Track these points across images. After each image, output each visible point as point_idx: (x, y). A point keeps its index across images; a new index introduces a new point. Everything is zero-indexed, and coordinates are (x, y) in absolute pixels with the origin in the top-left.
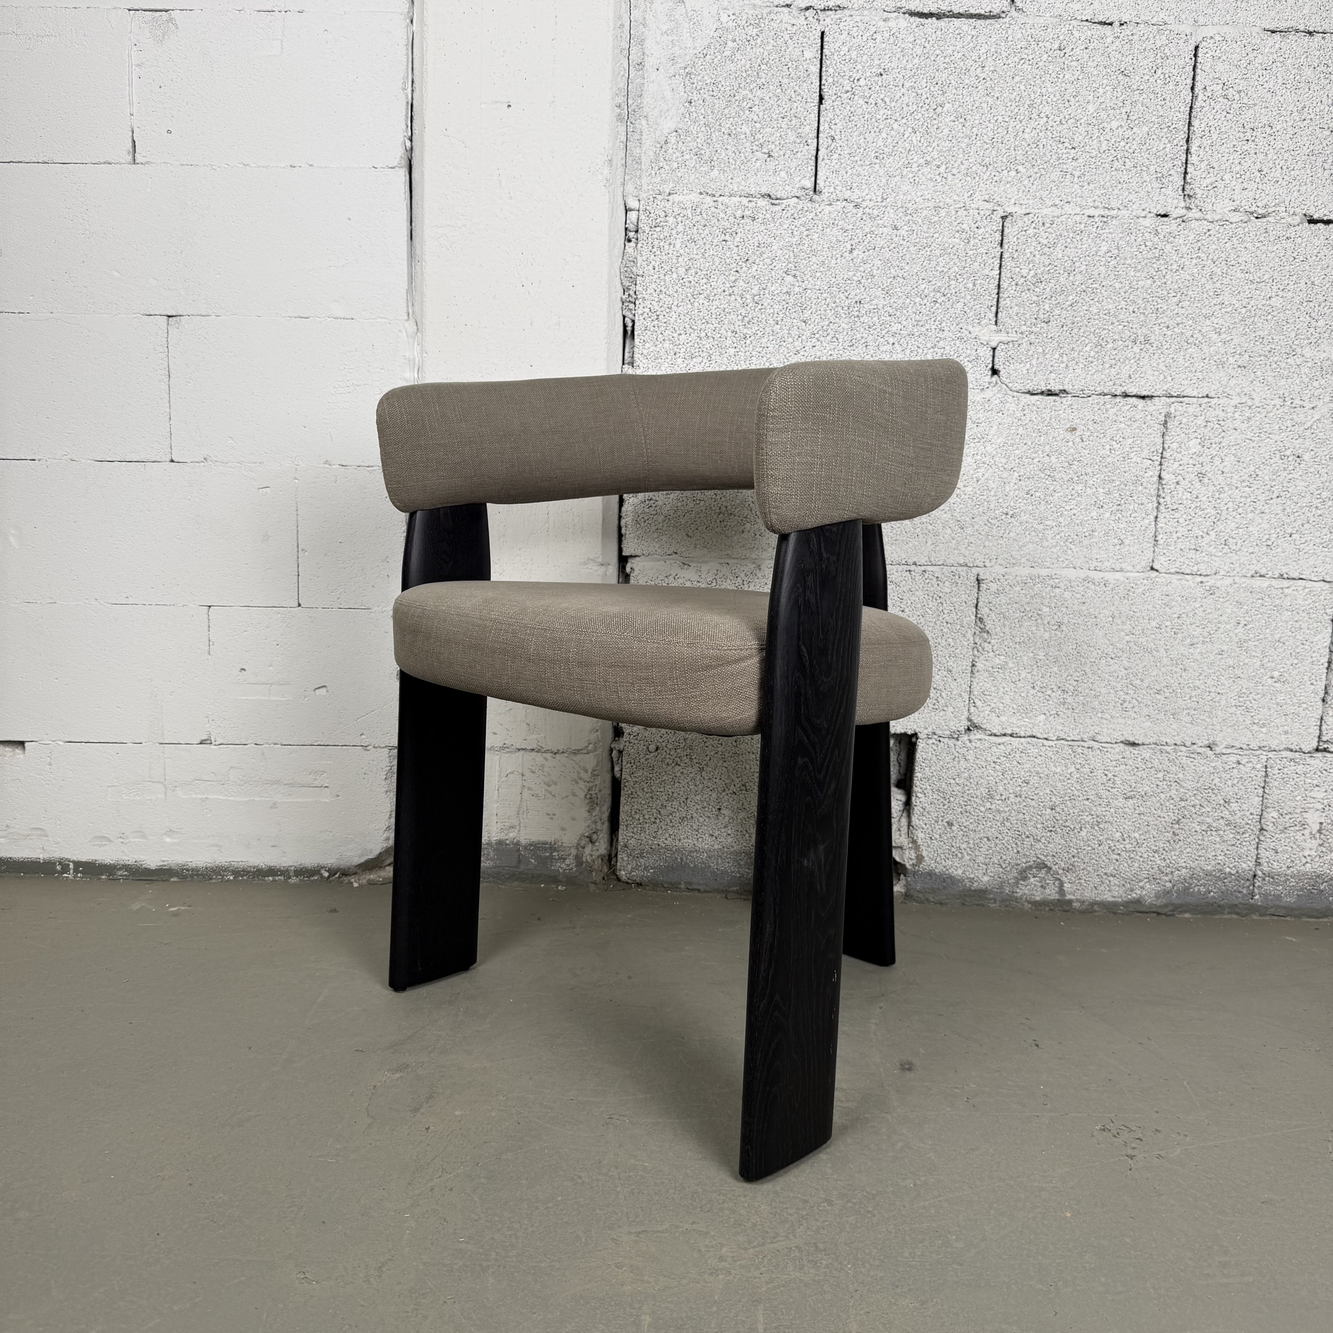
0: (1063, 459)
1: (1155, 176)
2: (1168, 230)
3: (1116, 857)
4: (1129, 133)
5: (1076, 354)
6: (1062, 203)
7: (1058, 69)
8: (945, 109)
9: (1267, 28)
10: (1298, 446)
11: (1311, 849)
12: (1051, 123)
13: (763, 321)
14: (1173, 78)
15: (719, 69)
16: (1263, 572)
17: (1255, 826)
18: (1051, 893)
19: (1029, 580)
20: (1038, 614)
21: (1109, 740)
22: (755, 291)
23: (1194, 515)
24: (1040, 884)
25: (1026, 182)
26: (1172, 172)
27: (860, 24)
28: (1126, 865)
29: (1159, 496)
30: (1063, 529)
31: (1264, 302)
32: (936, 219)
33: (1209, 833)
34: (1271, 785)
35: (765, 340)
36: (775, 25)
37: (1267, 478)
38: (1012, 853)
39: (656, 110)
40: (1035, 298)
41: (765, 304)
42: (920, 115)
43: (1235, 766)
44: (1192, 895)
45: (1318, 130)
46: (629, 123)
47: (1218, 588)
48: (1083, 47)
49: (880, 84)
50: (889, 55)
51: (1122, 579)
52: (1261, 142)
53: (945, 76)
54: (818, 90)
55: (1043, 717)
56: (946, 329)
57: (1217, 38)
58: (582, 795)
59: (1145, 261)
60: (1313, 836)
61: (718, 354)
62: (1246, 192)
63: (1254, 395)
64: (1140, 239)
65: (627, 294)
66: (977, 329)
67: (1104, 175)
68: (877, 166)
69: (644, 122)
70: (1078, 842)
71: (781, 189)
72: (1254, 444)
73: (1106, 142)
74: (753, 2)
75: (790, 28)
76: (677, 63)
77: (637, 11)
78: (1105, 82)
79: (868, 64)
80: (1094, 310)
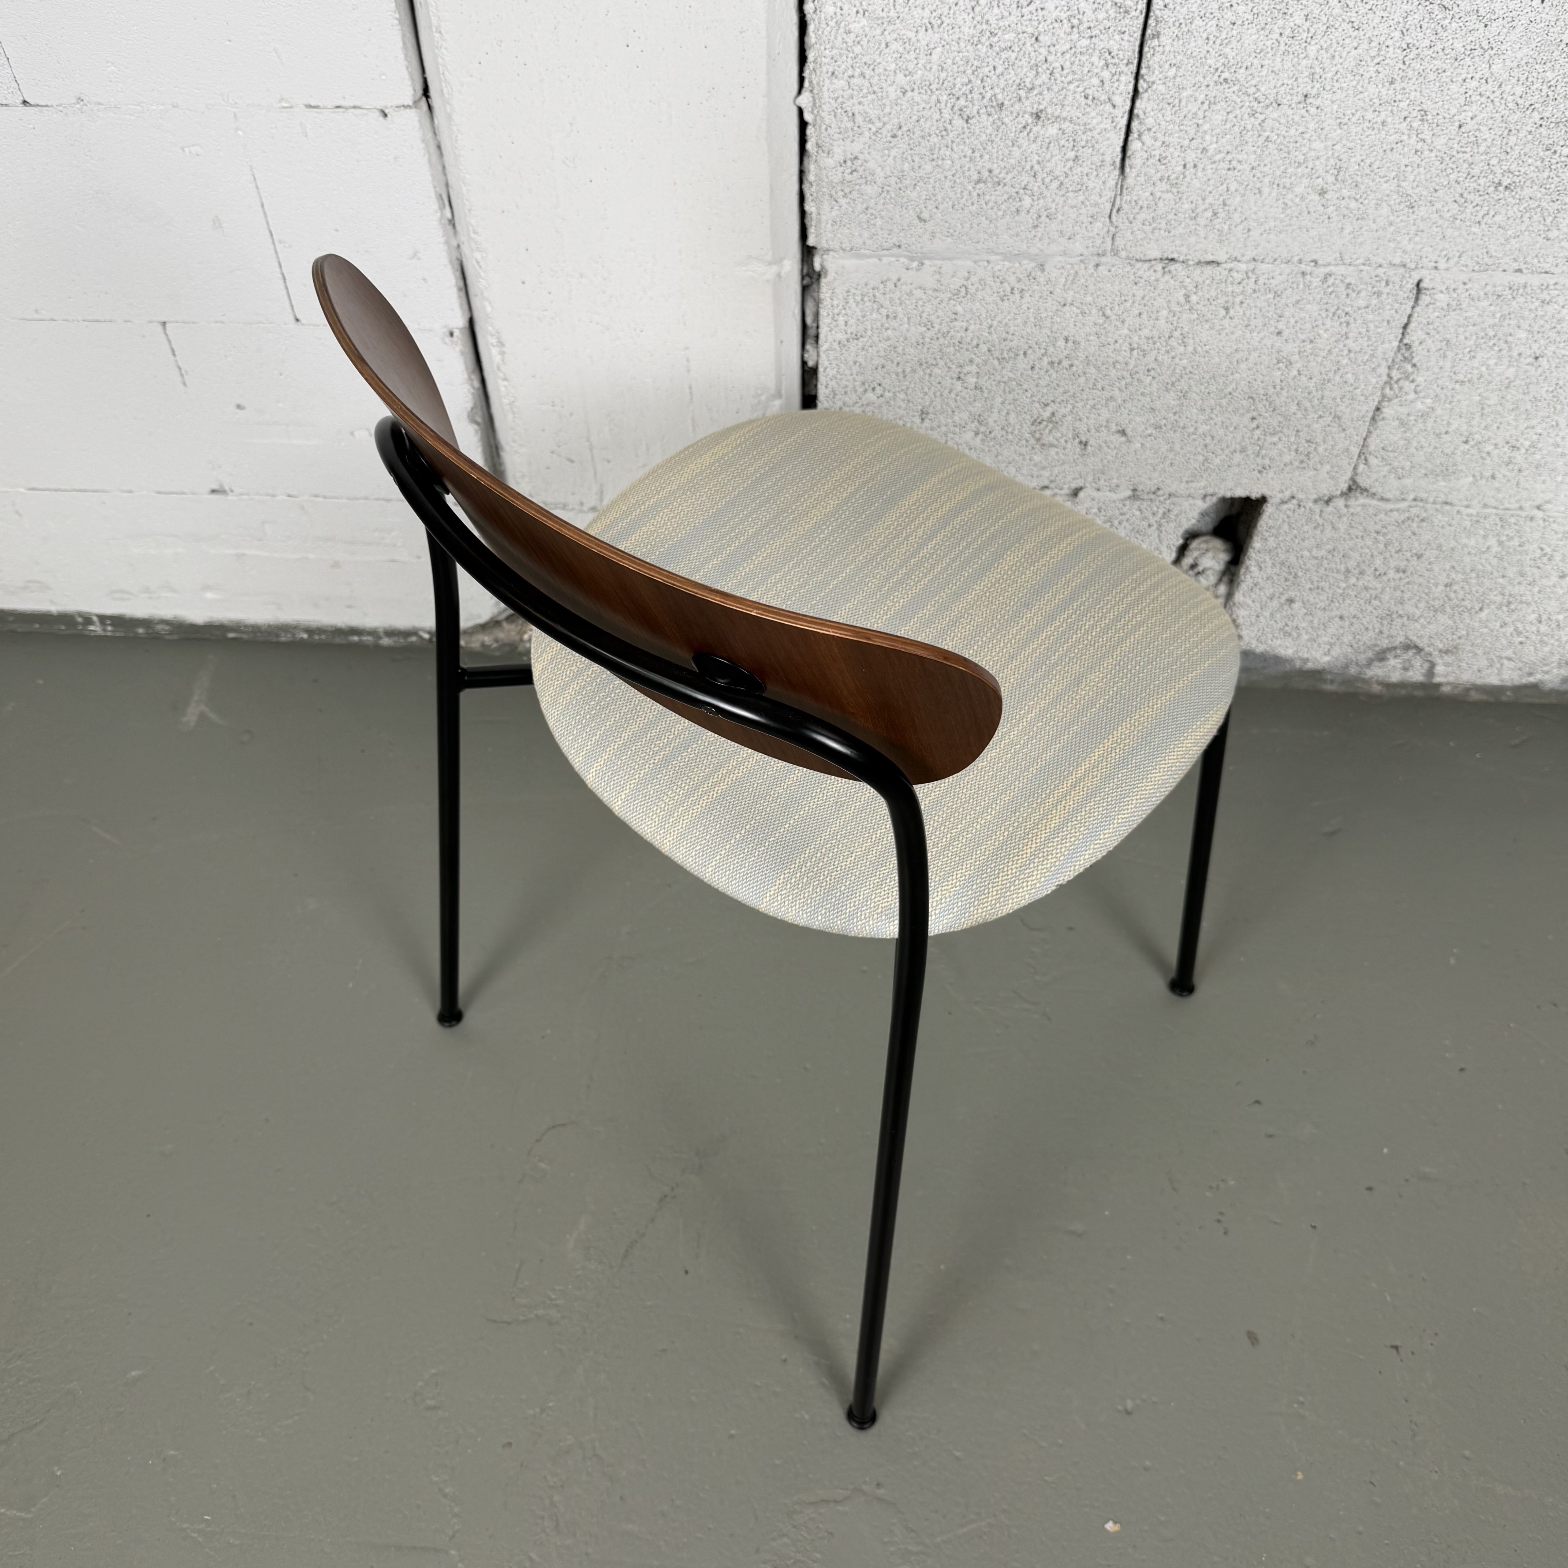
3: (1521, 639)
18: (1416, 675)
19: (1507, 292)
20: (1507, 342)
24: (1401, 666)
28: (1532, 648)
38: (1371, 633)
70: (1472, 623)
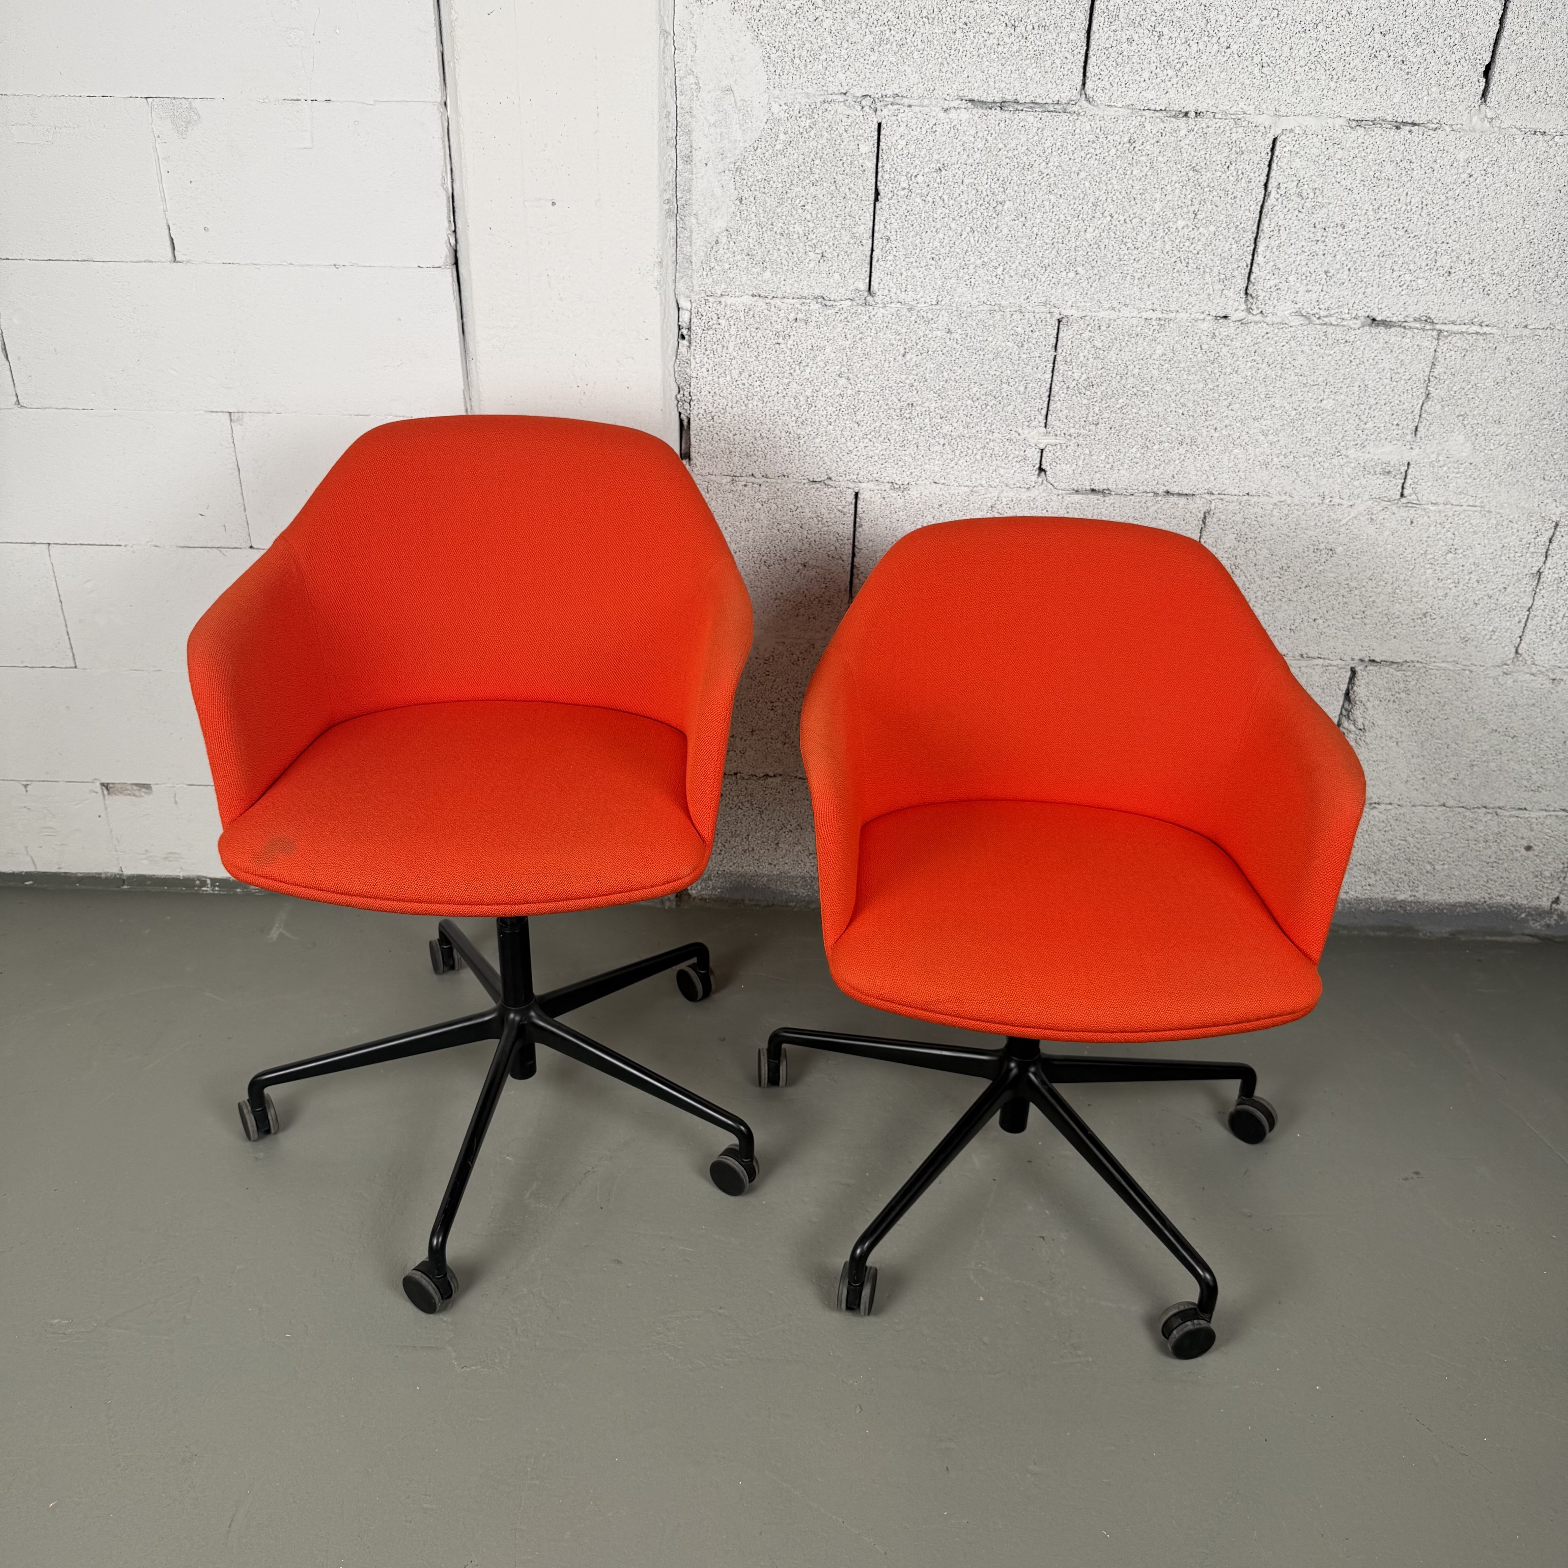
1: (1217, 278)
2: (1226, 333)
4: (1194, 233)
5: (1122, 455)
6: (1119, 306)
7: (1125, 165)
8: (1005, 207)
9: (1352, 119)
10: (1331, 541)
12: (1114, 223)
14: (1245, 176)
15: (770, 163)
22: (808, 393)
25: (1084, 285)
26: (1236, 273)
27: (918, 116)
31: (1315, 405)
32: (991, 322)
35: (818, 440)
36: (830, 117)
37: (1298, 570)
39: (706, 209)
40: (1085, 402)
41: (819, 403)
42: (979, 213)
45: (1393, 231)
46: (678, 219)
48: (1153, 141)
49: (938, 180)
50: (949, 150)
52: (1331, 243)
53: (1007, 171)
54: (874, 187)
56: (997, 431)
57: (1298, 131)
59: (1201, 364)
61: (773, 453)
62: (1309, 294)
63: (1294, 493)
64: (1197, 342)
65: (681, 393)
66: (1026, 431)
67: (1165, 277)
68: (933, 268)
69: (694, 221)
71: (834, 291)
72: (1288, 539)
73: (1170, 243)
74: (806, 90)
75: (844, 119)
76: (726, 157)
77: (683, 97)
78: (1175, 178)
79: (927, 159)
80: (1143, 413)
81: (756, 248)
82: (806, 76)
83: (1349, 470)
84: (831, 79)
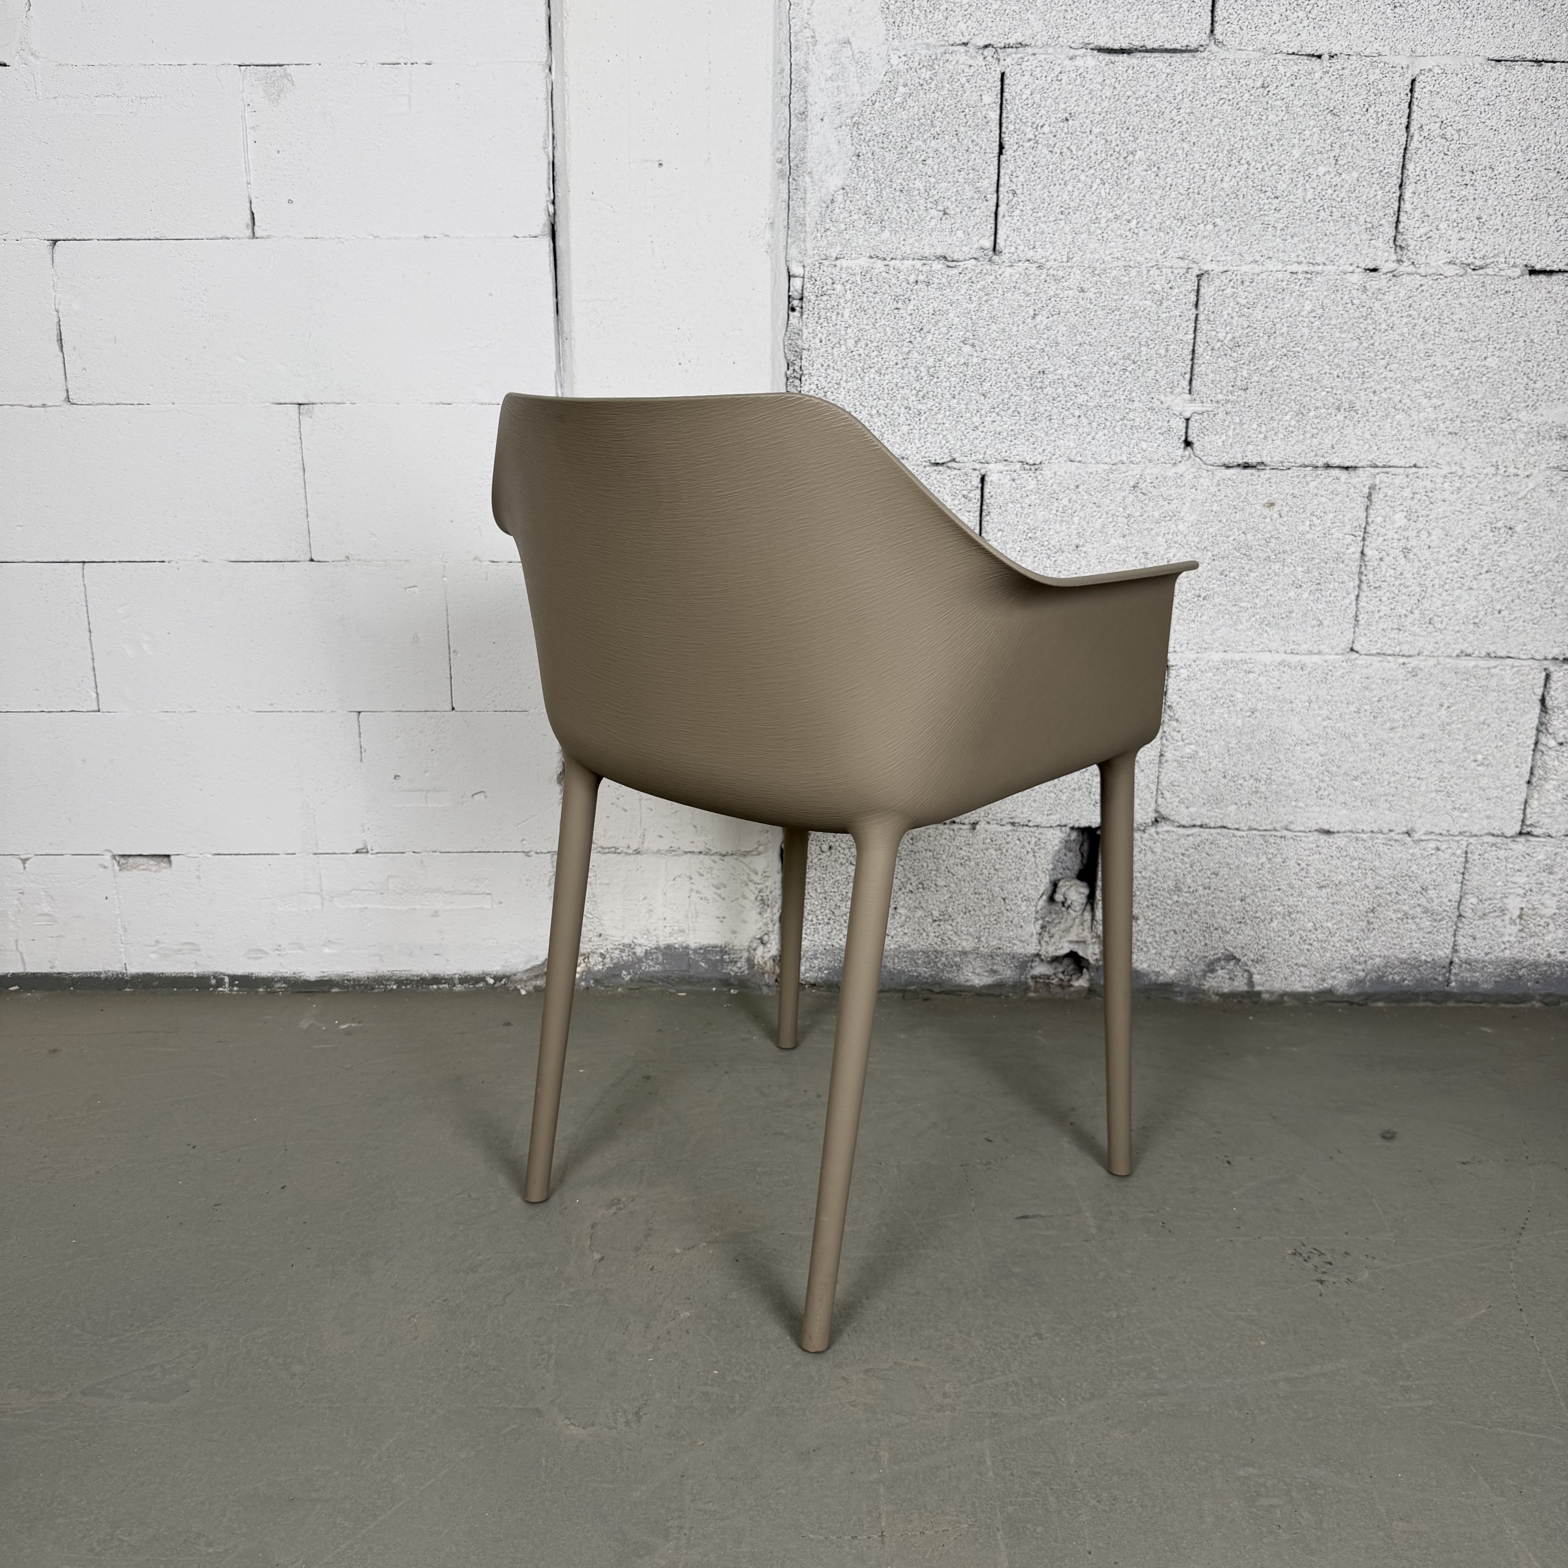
0: (1260, 536)
1: (1364, 227)
2: (1377, 287)
3: (1307, 947)
4: (1336, 180)
5: (1276, 423)
6: (1263, 259)
7: (1260, 110)
8: (1137, 157)
9: (1491, 57)
10: (1510, 517)
11: (1510, 935)
12: (1252, 171)
13: (939, 395)
14: (1386, 117)
15: (889, 117)
16: (1470, 651)
17: (1453, 913)
18: (1240, 985)
19: (1222, 666)
20: (1231, 701)
21: (1303, 829)
22: (930, 362)
23: (1396, 592)
24: (1228, 976)
25: (1223, 238)
26: (1383, 222)
27: (1043, 64)
28: (1317, 955)
29: (1361, 573)
30: (1259, 610)
31: (1479, 363)
32: (1126, 279)
33: (1405, 921)
34: (1471, 871)
35: (940, 416)
36: (951, 67)
37: (1476, 552)
38: (1200, 946)
39: (821, 166)
40: (1232, 364)
41: (941, 377)
42: (1109, 164)
43: (1433, 852)
44: (1386, 983)
45: (1544, 172)
46: (791, 180)
47: (1421, 669)
48: (1288, 84)
49: (1065, 130)
50: (1075, 98)
51: (1320, 662)
52: (1481, 187)
53: (1137, 120)
54: (998, 139)
55: (1234, 807)
56: (1137, 399)
57: (1437, 70)
58: (753, 897)
59: (1353, 321)
60: (1512, 922)
61: (890, 431)
62: (1462, 242)
63: (1466, 464)
64: (1346, 297)
65: (791, 368)
66: (1170, 399)
67: (1309, 227)
68: (1062, 223)
69: (808, 179)
70: (1268, 933)
71: (958, 250)
72: (1463, 517)
73: (1312, 190)
74: (926, 40)
75: (966, 70)
76: (843, 112)
77: (798, 53)
78: (1312, 123)
79: (1053, 108)
80: (1296, 375)
81: (874, 206)
82: (925, 26)
83: (1522, 436)
84: (952, 28)
